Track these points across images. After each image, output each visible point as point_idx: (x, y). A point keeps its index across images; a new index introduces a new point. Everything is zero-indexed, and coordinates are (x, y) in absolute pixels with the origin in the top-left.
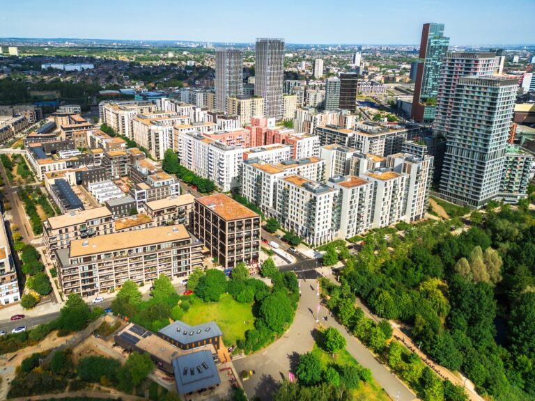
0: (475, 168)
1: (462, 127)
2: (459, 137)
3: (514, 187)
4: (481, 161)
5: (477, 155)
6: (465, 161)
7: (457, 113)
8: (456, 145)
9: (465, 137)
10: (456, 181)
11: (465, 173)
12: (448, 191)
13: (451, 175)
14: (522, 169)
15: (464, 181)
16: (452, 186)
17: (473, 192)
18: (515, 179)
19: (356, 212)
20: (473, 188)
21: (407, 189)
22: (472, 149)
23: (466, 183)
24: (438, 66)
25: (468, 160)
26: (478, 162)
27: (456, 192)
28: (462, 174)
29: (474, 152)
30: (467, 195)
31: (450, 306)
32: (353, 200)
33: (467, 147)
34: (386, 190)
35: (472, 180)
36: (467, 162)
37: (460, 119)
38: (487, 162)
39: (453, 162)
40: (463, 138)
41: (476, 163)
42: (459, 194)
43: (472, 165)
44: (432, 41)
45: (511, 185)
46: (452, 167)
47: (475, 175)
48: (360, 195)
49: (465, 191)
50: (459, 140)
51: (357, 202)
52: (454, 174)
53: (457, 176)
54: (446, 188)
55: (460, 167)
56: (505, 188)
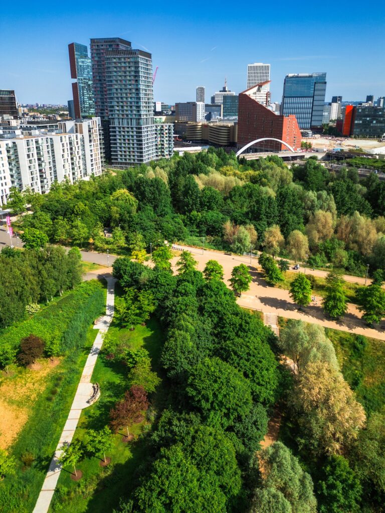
0: (135, 133)
1: (117, 98)
2: (117, 108)
3: (165, 152)
4: (138, 126)
5: (134, 122)
6: (126, 129)
7: (111, 85)
8: (116, 116)
9: (122, 107)
10: (123, 149)
11: (129, 140)
12: (119, 160)
13: (118, 145)
14: (167, 135)
15: (129, 148)
16: (121, 155)
17: (138, 156)
18: (165, 144)
19: (37, 168)
20: (137, 152)
21: (84, 150)
22: (130, 116)
23: (132, 150)
24: (89, 85)
25: (128, 128)
26: (136, 128)
27: (126, 159)
28: (127, 141)
29: (131, 119)
30: (134, 160)
31: (137, 201)
32: (30, 153)
33: (125, 116)
34: (63, 145)
35: (135, 145)
36: (128, 130)
37: (114, 91)
38: (142, 126)
39: (117, 133)
40: (120, 108)
41: (135, 129)
42: (128, 161)
43: (133, 132)
44: (79, 60)
45: (163, 150)
46: (118, 137)
47: (137, 140)
48: (37, 148)
49: (132, 157)
50: (118, 110)
51: (36, 157)
52: (121, 144)
53: (123, 145)
54: (117, 159)
55: (124, 136)
56: (159, 154)
